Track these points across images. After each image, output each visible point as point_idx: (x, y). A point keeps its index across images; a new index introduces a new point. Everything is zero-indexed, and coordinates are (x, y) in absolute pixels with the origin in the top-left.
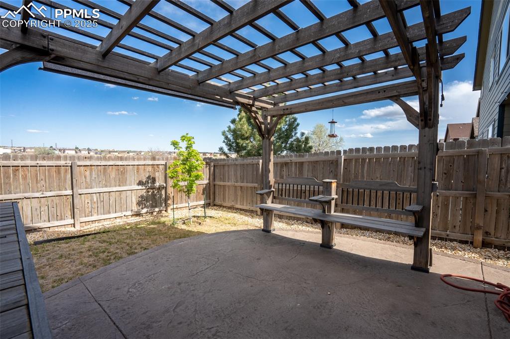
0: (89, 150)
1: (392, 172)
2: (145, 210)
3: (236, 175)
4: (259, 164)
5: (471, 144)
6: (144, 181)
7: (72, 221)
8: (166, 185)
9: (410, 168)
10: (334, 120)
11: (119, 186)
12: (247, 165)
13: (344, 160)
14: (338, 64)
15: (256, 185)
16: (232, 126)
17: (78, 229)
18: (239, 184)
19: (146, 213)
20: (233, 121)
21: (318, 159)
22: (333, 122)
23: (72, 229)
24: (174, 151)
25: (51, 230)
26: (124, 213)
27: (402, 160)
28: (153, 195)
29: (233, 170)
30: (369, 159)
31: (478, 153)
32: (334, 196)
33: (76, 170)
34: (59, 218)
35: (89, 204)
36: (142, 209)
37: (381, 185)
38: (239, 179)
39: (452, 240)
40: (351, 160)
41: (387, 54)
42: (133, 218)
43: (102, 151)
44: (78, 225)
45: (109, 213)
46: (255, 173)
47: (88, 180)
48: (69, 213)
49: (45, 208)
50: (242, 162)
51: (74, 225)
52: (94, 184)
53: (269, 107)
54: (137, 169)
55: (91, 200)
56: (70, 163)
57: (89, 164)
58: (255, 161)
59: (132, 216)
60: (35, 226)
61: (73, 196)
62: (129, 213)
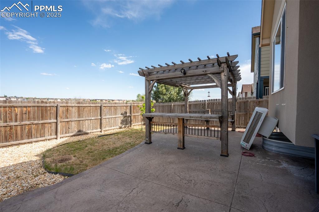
2: (123, 126)
4: (172, 105)
5: (246, 98)
6: (123, 113)
7: (100, 130)
8: (131, 115)
11: (115, 115)
12: (165, 106)
13: (207, 103)
17: (103, 133)
22: (209, 92)
23: (101, 133)
25: (94, 133)
28: (126, 120)
30: (216, 103)
31: (247, 101)
33: (103, 108)
34: (96, 128)
39: (241, 128)
40: (209, 103)
42: (119, 129)
44: (103, 132)
45: (111, 127)
46: (169, 109)
47: (105, 113)
48: (99, 127)
49: (92, 124)
50: (163, 105)
51: (101, 132)
52: (107, 114)
53: (188, 86)
54: (121, 108)
55: (106, 121)
56: (100, 105)
57: (106, 106)
58: (169, 104)
59: (119, 128)
60: (89, 131)
61: (101, 119)
62: (118, 127)
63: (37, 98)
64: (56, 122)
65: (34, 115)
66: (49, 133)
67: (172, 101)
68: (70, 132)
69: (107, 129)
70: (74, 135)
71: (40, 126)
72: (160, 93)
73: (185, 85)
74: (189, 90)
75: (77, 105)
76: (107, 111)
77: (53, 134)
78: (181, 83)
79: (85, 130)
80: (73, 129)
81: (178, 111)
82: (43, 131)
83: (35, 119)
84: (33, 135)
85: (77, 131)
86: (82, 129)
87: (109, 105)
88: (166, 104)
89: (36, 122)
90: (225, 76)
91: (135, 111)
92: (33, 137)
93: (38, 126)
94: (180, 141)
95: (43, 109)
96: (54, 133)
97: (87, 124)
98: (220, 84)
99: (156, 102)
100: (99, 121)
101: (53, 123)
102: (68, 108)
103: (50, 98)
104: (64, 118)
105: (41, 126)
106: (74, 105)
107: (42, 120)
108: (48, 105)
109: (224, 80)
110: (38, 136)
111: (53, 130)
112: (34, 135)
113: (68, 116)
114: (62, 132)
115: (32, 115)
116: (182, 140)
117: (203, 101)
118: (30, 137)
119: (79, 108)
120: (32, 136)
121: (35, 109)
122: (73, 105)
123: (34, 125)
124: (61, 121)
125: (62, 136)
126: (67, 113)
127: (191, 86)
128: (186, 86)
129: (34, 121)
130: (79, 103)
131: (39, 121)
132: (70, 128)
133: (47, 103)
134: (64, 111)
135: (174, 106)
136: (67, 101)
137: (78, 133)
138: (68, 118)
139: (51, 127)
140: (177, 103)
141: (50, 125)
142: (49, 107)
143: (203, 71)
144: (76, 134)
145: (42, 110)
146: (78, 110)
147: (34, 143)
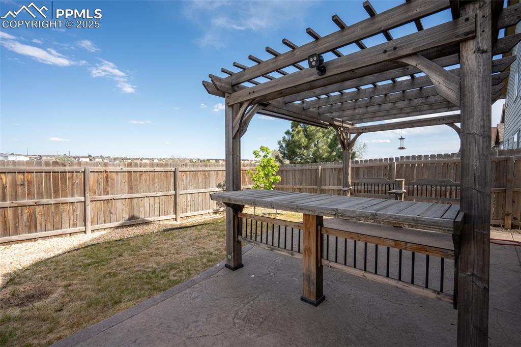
0: (102, 157)
1: (438, 174)
2: (222, 209)
3: (294, 178)
4: (318, 169)
5: (501, 153)
6: (222, 184)
7: (174, 216)
9: (452, 171)
10: (403, 137)
11: (205, 188)
12: (306, 170)
13: (397, 165)
14: (373, 84)
15: (315, 187)
16: (287, 137)
17: (179, 223)
18: (298, 186)
19: (223, 211)
20: (288, 133)
21: (373, 165)
22: (402, 139)
23: (175, 223)
24: (255, 159)
25: (161, 223)
26: (208, 211)
27: (446, 165)
29: (291, 175)
32: (404, 190)
33: (179, 174)
34: (166, 213)
35: (185, 203)
36: (220, 207)
37: (439, 182)
38: (297, 182)
40: (402, 165)
41: (413, 77)
42: (213, 216)
43: (115, 159)
44: (179, 219)
45: (198, 210)
46: (314, 177)
47: (185, 183)
48: (172, 210)
49: (157, 205)
50: (301, 168)
51: (176, 219)
52: (188, 186)
53: (350, 126)
54: (217, 174)
55: (186, 199)
56: (173, 169)
57: (186, 170)
58: (314, 166)
59: (213, 213)
60: (151, 219)
61: (175, 195)
62: (211, 211)
63: (128, 157)
64: (84, 200)
65: (39, 188)
66: (71, 222)
67: (318, 160)
68: (112, 219)
69: (189, 214)
70: (121, 226)
71: (53, 207)
72: (295, 145)
73: (343, 122)
74: (353, 136)
75: (126, 169)
76: (188, 180)
77: (78, 223)
78: (333, 118)
79: (143, 217)
80: (119, 214)
81: (332, 180)
82: (58, 217)
83: (42, 195)
84: (38, 225)
85: (127, 218)
86: (136, 214)
87: (192, 169)
88: (308, 167)
89: (45, 201)
90: (483, 52)
91: (246, 180)
92: (39, 228)
93: (48, 209)
94: (308, 278)
95: (58, 176)
96: (80, 221)
97: (147, 206)
98: (455, 87)
99: (291, 163)
100: (173, 199)
101: (78, 203)
102: (108, 175)
103: (144, 157)
104: (101, 193)
105: (55, 208)
106: (120, 168)
107: (55, 197)
108: (67, 168)
109: (475, 67)
110: (49, 226)
111: (78, 216)
112: (41, 225)
113: (109, 189)
114: (96, 220)
115: (35, 189)
116: (314, 277)
117: (386, 159)
118: (33, 229)
119: (131, 175)
120: (36, 227)
121: (41, 176)
122: (118, 169)
123: (41, 207)
124: (93, 200)
125: (97, 227)
126: (107, 184)
127: (358, 125)
128: (344, 125)
129: (40, 199)
130: (130, 165)
131: (51, 198)
132: (112, 211)
133: (65, 166)
134: (101, 181)
135: (323, 170)
136: (106, 161)
137: (129, 223)
138: (108, 194)
139: (74, 211)
140: (329, 165)
141: (73, 206)
142: (68, 172)
143: (385, 52)
144: (124, 223)
145: (56, 179)
146: (129, 178)
147: (40, 241)
